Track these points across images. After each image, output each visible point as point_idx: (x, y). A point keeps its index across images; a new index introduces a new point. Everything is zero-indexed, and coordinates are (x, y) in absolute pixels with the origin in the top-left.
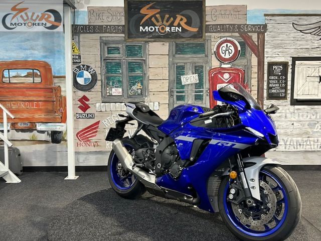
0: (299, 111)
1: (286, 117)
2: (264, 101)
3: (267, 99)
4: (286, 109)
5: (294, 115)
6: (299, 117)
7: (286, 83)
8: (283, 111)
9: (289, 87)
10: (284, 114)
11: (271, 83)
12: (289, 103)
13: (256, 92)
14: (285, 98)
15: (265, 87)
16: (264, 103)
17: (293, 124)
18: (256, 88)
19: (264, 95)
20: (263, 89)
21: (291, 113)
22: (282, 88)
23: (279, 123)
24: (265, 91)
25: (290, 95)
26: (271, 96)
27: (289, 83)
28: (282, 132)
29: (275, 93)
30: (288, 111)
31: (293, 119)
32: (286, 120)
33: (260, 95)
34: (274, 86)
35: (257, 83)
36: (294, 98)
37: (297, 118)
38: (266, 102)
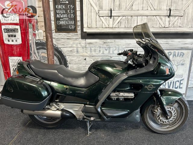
0: (91, 46)
1: (77, 51)
2: (53, 34)
3: (56, 32)
4: (77, 43)
5: (86, 49)
6: (91, 52)
7: (75, 13)
8: (75, 46)
9: (79, 18)
10: (75, 48)
11: (58, 14)
12: (80, 36)
13: (43, 24)
14: (75, 30)
15: (52, 18)
16: (53, 37)
17: (85, 59)
18: (42, 19)
19: (52, 27)
20: (50, 20)
21: (83, 48)
22: (71, 19)
23: (70, 58)
24: (53, 23)
25: (80, 27)
26: (60, 29)
27: (78, 13)
28: (75, 67)
29: (64, 25)
30: (79, 46)
31: (85, 54)
32: (78, 55)
33: (47, 27)
34: (62, 17)
35: (42, 13)
36: (84, 31)
37: (89, 53)
38: (55, 35)
